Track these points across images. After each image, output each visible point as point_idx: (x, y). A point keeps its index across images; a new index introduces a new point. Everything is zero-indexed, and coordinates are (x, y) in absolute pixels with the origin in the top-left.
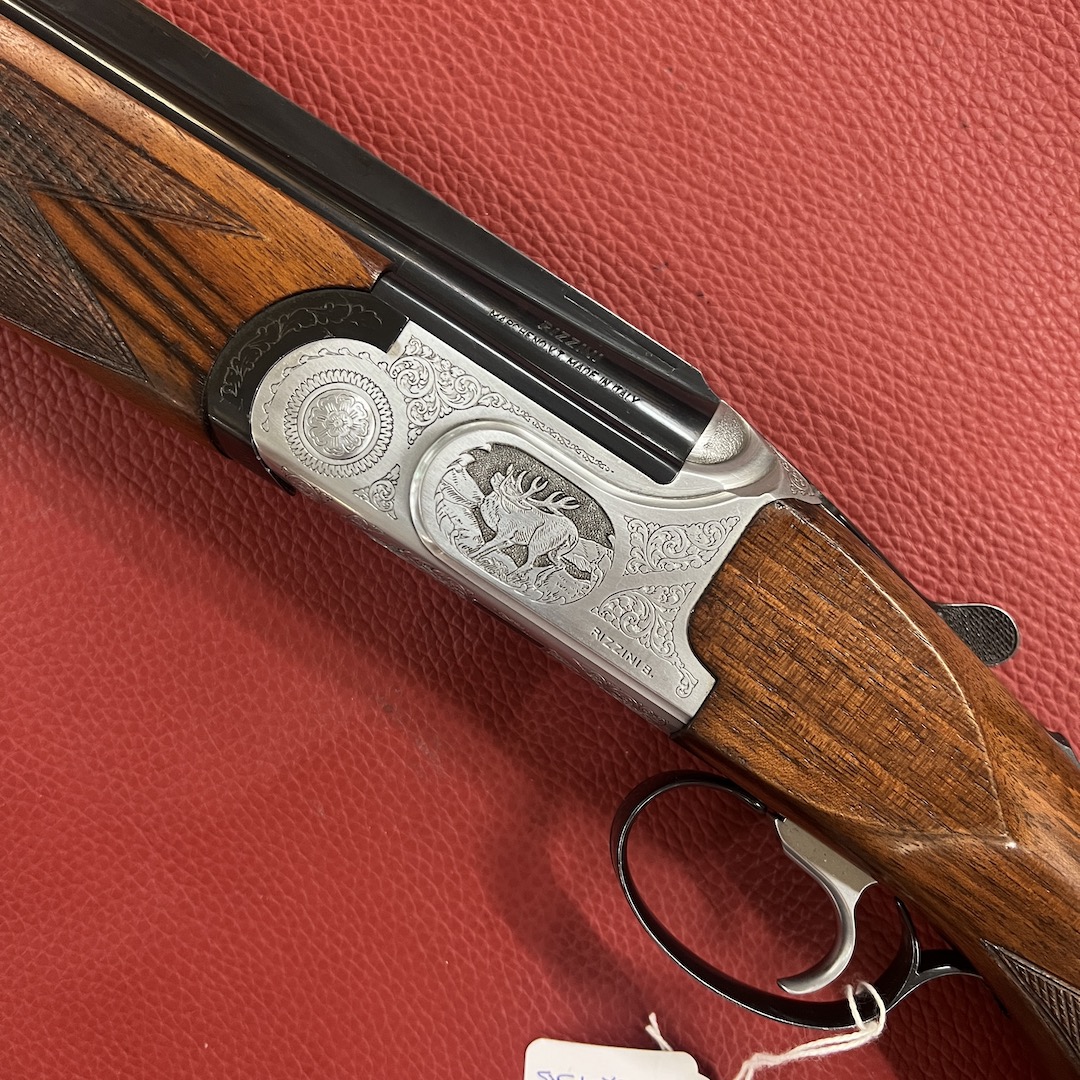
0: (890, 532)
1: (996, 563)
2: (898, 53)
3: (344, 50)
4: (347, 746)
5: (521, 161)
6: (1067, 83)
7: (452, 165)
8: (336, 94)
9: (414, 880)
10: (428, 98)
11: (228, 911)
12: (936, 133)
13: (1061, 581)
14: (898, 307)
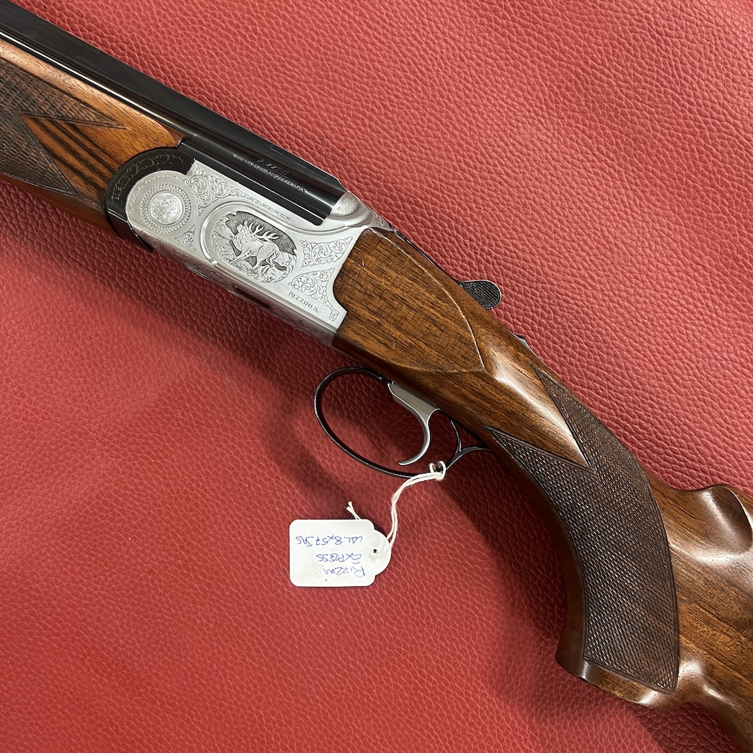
0: (445, 257)
1: (497, 267)
2: (428, 28)
3: (166, 49)
4: (190, 381)
5: (253, 94)
6: (509, 36)
7: (221, 98)
8: (163, 70)
9: (228, 446)
10: (207, 68)
11: (137, 469)
12: (449, 64)
13: (529, 273)
14: (438, 148)
